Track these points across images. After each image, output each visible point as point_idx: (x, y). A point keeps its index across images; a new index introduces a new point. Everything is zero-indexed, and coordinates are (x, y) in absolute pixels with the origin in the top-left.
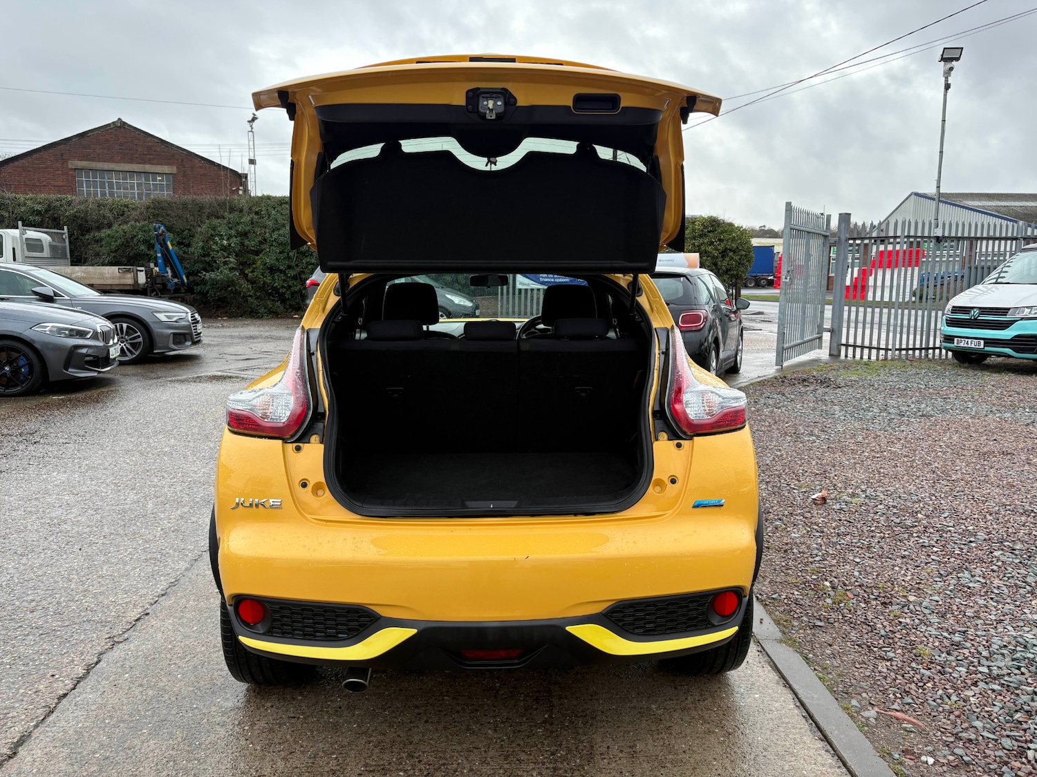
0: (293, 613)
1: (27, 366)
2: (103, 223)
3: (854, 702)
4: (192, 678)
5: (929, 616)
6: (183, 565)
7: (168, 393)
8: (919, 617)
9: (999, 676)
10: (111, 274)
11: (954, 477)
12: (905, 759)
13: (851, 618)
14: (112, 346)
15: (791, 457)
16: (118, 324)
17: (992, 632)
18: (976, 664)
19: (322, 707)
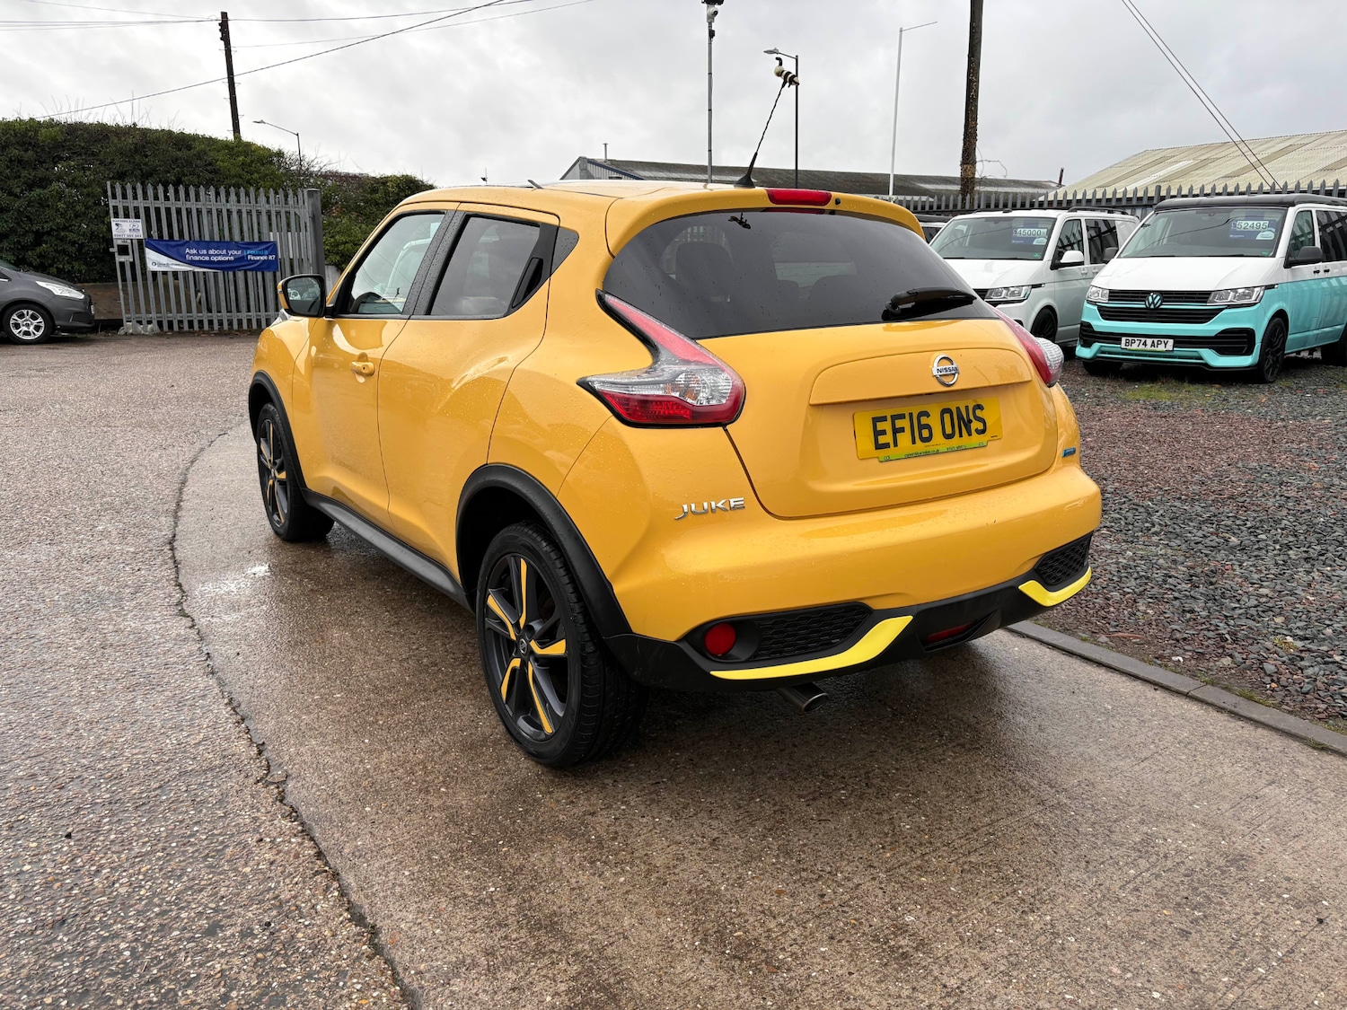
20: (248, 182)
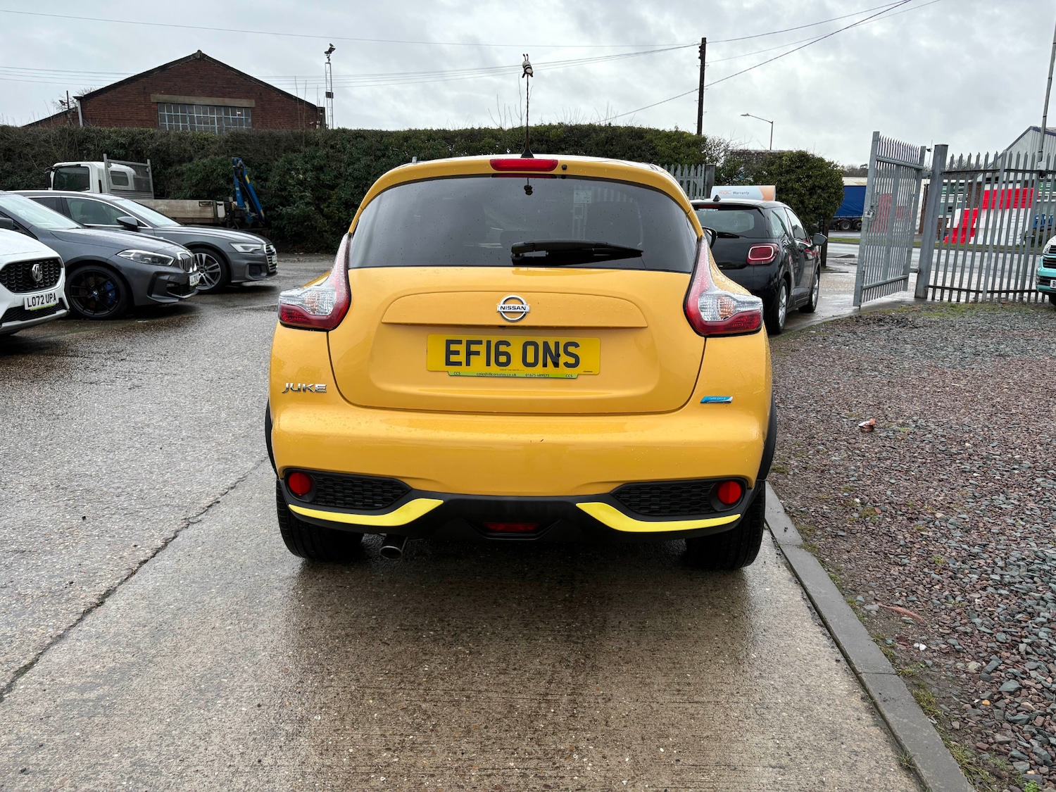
0: (335, 484)
1: (114, 291)
2: (184, 156)
3: (860, 598)
4: (255, 553)
5: (953, 531)
6: (250, 465)
7: (243, 320)
8: (942, 531)
9: (1010, 584)
10: (192, 206)
11: (1014, 411)
12: (898, 645)
13: (874, 530)
14: (191, 274)
15: (848, 389)
16: (197, 254)
17: (1014, 546)
18: (990, 572)
19: (366, 580)
20: (676, 161)
